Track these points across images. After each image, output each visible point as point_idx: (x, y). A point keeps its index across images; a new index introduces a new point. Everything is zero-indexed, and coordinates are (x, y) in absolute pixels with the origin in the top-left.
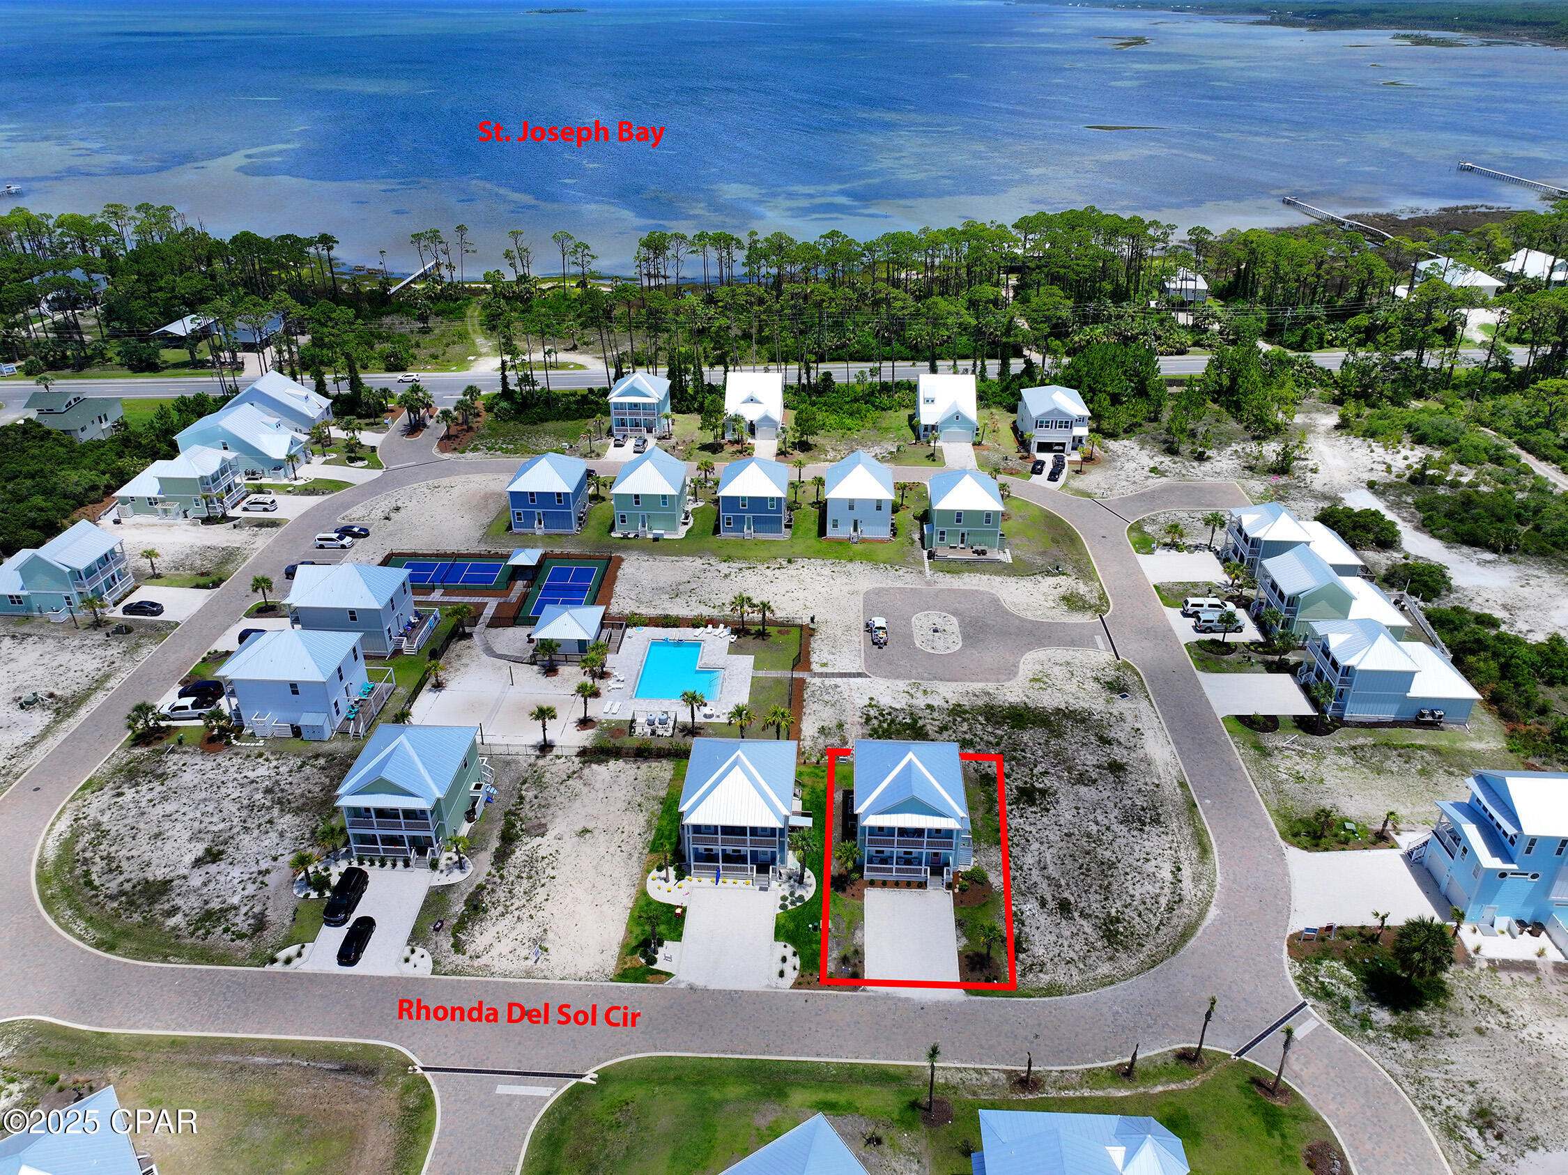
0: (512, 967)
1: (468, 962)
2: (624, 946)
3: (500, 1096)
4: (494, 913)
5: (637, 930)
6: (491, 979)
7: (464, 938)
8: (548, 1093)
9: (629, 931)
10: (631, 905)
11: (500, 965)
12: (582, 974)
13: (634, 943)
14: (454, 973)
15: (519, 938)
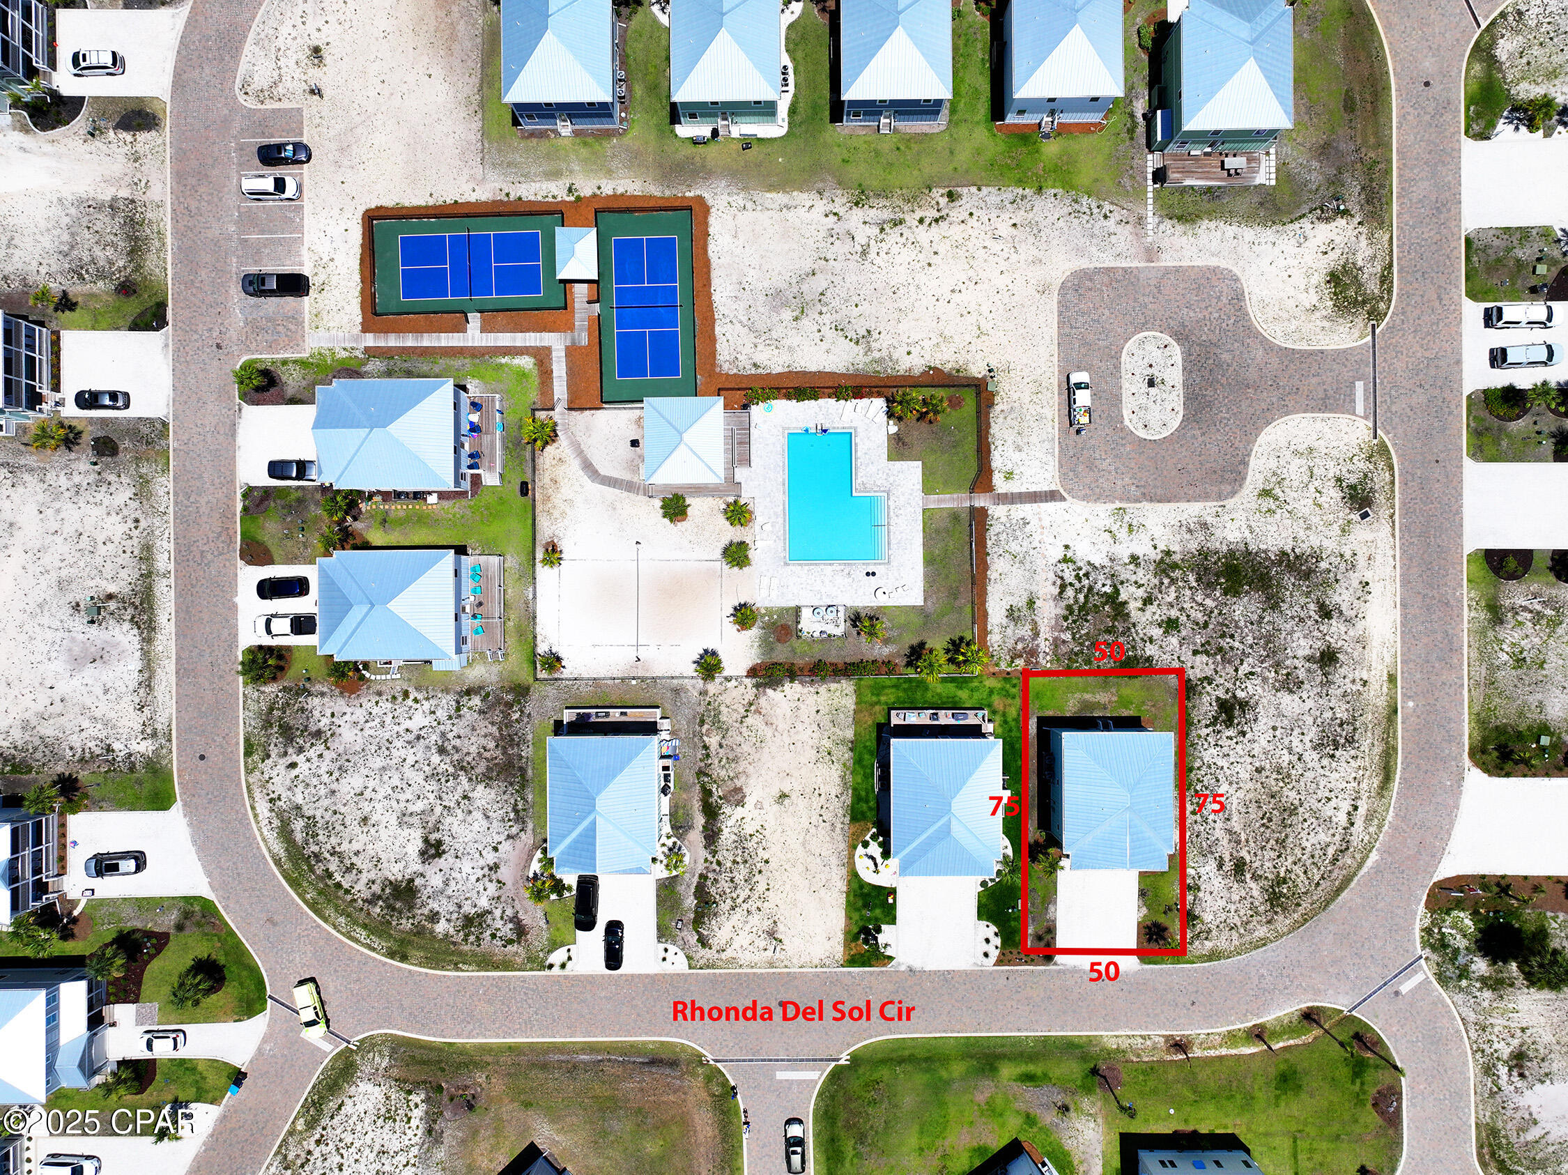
0: (756, 958)
1: (716, 956)
2: (847, 933)
3: (781, 1081)
4: (725, 906)
5: (856, 916)
6: (740, 971)
7: (705, 933)
8: (817, 1076)
9: (848, 917)
10: (845, 889)
11: (746, 957)
12: (816, 961)
13: (855, 930)
14: (708, 967)
15: (754, 930)
